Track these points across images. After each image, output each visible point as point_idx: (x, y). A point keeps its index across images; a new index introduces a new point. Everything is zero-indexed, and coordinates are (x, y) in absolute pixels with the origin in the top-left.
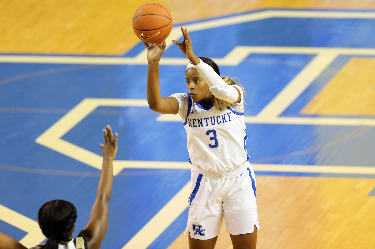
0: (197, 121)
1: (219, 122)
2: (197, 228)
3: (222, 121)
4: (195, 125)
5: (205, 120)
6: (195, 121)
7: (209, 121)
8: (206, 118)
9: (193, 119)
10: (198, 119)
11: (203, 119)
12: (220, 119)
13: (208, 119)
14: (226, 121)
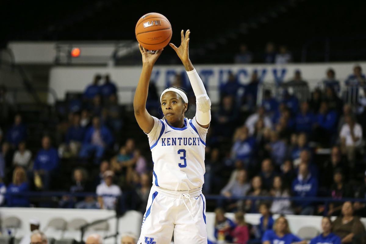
0: (171, 139)
1: (190, 144)
2: (149, 240)
3: (192, 144)
4: (169, 144)
5: (178, 139)
6: (169, 140)
7: (182, 141)
8: (180, 138)
9: (168, 139)
10: (173, 138)
11: (177, 139)
12: (191, 141)
13: (182, 139)
14: (196, 145)
